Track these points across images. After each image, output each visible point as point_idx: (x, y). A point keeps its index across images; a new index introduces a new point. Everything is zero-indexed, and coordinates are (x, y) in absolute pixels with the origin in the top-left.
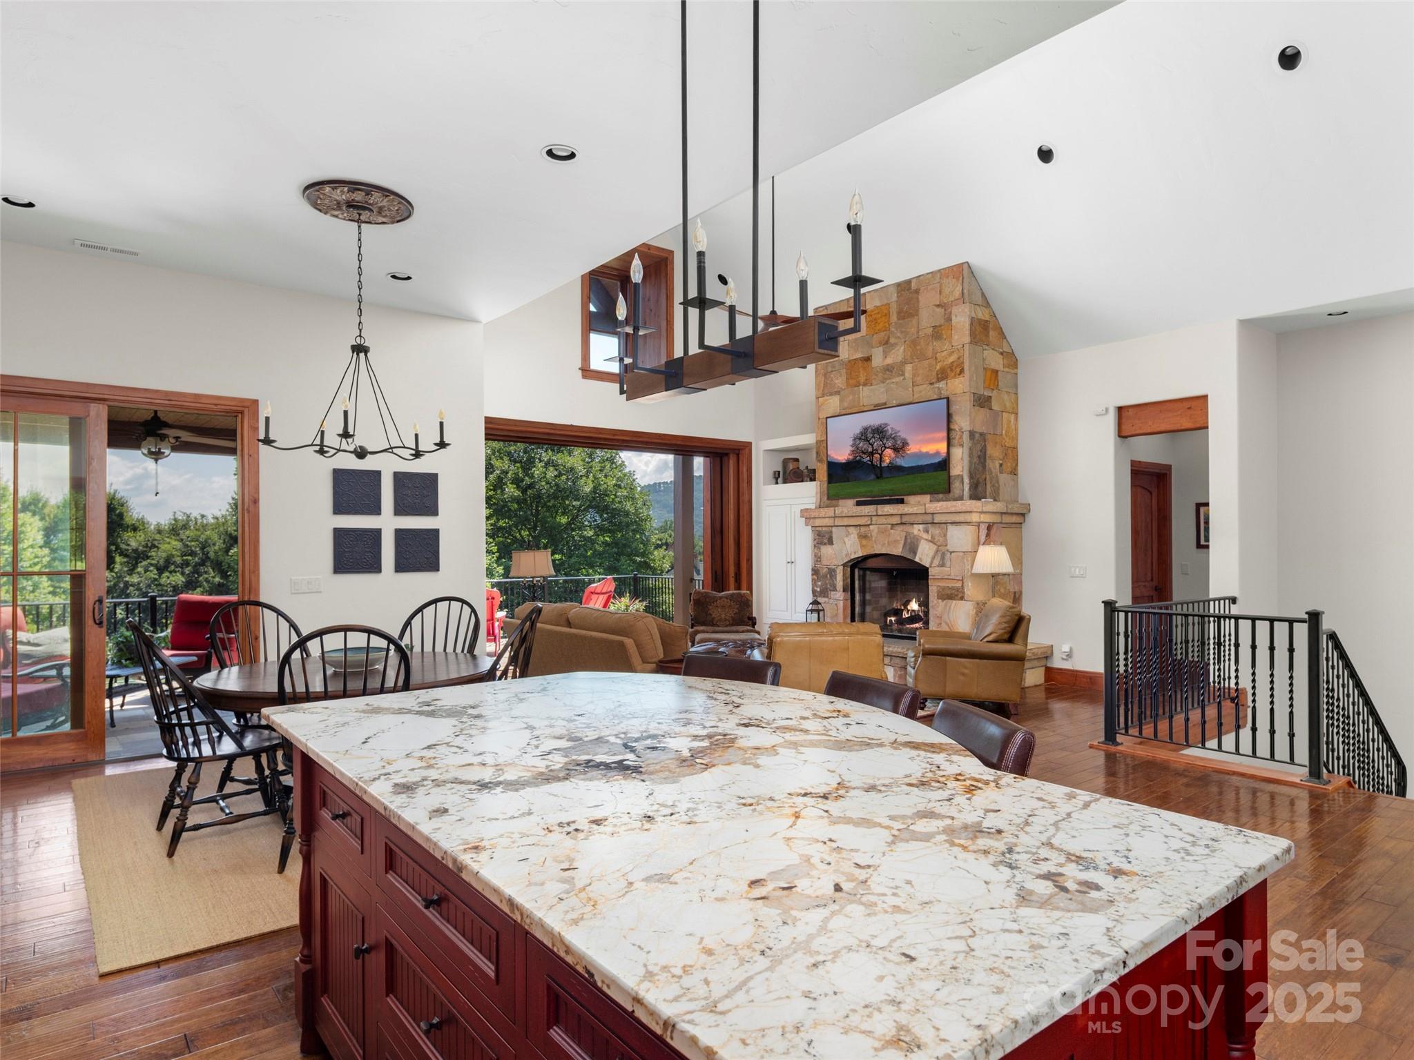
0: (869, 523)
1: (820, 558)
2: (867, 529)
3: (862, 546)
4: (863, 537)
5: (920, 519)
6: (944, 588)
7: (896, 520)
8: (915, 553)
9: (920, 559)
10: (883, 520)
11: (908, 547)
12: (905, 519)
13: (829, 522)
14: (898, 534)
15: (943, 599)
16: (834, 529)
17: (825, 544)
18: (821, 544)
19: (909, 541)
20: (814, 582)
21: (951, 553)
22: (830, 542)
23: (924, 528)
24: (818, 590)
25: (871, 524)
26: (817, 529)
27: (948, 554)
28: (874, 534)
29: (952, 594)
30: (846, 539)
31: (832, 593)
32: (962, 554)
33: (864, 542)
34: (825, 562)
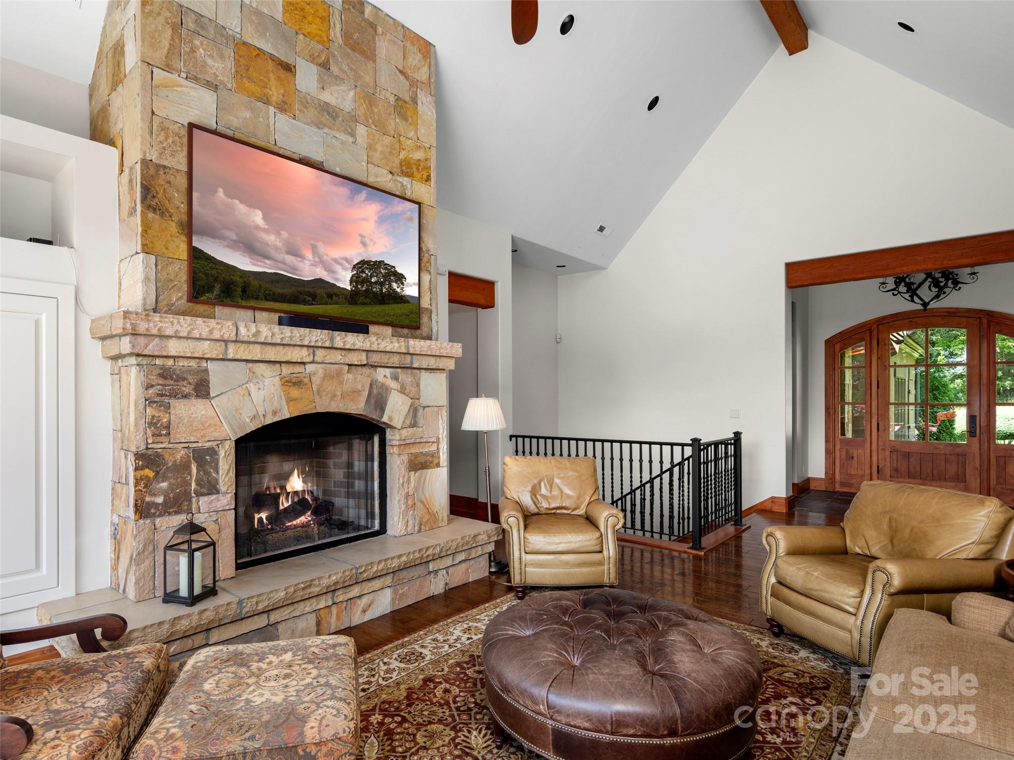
0: (307, 360)
1: (168, 427)
2: (299, 369)
3: (289, 400)
4: (291, 383)
5: (395, 360)
6: (416, 455)
7: (362, 358)
8: (382, 410)
9: (390, 418)
10: (338, 357)
11: (373, 402)
12: (375, 358)
13: (205, 348)
14: (360, 381)
15: (416, 470)
16: (211, 366)
17: (186, 396)
18: (174, 395)
19: (375, 391)
20: (143, 485)
21: (424, 407)
22: (202, 389)
23: (391, 374)
24: (160, 500)
25: (313, 362)
26: (158, 362)
27: (421, 410)
28: (316, 380)
29: (426, 462)
30: (252, 387)
31: (203, 500)
32: (436, 409)
33: (295, 392)
34: (181, 434)
